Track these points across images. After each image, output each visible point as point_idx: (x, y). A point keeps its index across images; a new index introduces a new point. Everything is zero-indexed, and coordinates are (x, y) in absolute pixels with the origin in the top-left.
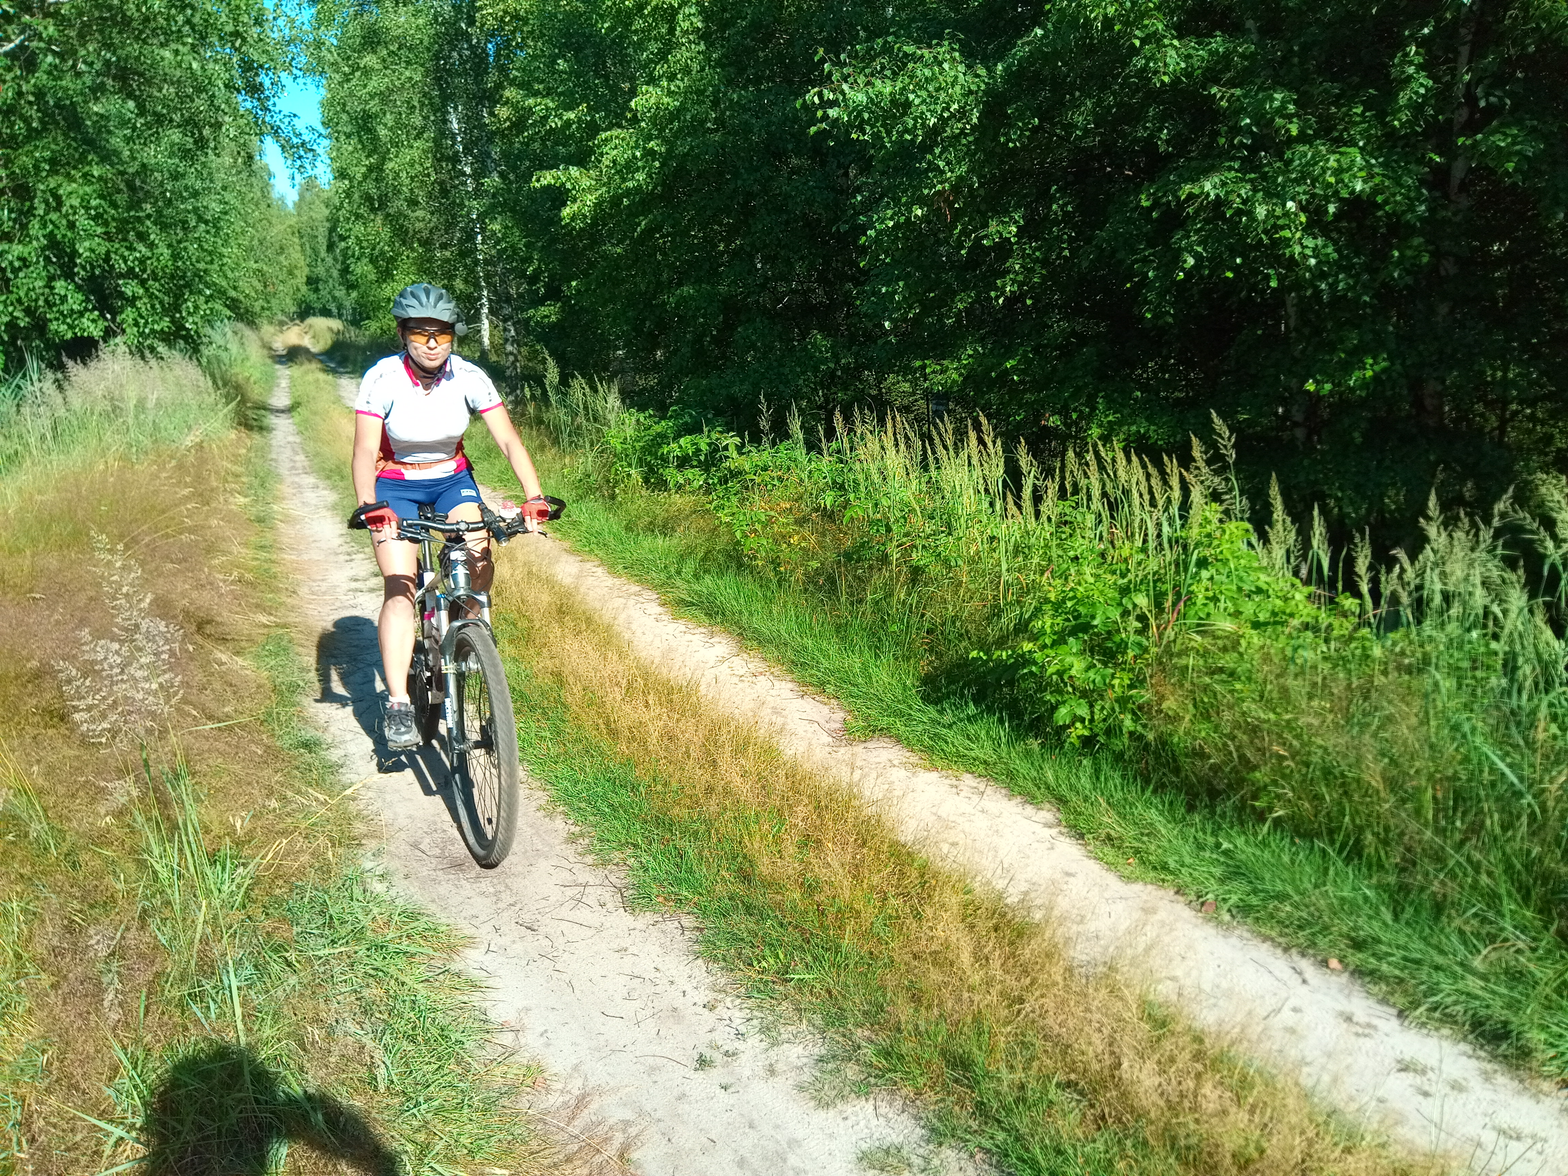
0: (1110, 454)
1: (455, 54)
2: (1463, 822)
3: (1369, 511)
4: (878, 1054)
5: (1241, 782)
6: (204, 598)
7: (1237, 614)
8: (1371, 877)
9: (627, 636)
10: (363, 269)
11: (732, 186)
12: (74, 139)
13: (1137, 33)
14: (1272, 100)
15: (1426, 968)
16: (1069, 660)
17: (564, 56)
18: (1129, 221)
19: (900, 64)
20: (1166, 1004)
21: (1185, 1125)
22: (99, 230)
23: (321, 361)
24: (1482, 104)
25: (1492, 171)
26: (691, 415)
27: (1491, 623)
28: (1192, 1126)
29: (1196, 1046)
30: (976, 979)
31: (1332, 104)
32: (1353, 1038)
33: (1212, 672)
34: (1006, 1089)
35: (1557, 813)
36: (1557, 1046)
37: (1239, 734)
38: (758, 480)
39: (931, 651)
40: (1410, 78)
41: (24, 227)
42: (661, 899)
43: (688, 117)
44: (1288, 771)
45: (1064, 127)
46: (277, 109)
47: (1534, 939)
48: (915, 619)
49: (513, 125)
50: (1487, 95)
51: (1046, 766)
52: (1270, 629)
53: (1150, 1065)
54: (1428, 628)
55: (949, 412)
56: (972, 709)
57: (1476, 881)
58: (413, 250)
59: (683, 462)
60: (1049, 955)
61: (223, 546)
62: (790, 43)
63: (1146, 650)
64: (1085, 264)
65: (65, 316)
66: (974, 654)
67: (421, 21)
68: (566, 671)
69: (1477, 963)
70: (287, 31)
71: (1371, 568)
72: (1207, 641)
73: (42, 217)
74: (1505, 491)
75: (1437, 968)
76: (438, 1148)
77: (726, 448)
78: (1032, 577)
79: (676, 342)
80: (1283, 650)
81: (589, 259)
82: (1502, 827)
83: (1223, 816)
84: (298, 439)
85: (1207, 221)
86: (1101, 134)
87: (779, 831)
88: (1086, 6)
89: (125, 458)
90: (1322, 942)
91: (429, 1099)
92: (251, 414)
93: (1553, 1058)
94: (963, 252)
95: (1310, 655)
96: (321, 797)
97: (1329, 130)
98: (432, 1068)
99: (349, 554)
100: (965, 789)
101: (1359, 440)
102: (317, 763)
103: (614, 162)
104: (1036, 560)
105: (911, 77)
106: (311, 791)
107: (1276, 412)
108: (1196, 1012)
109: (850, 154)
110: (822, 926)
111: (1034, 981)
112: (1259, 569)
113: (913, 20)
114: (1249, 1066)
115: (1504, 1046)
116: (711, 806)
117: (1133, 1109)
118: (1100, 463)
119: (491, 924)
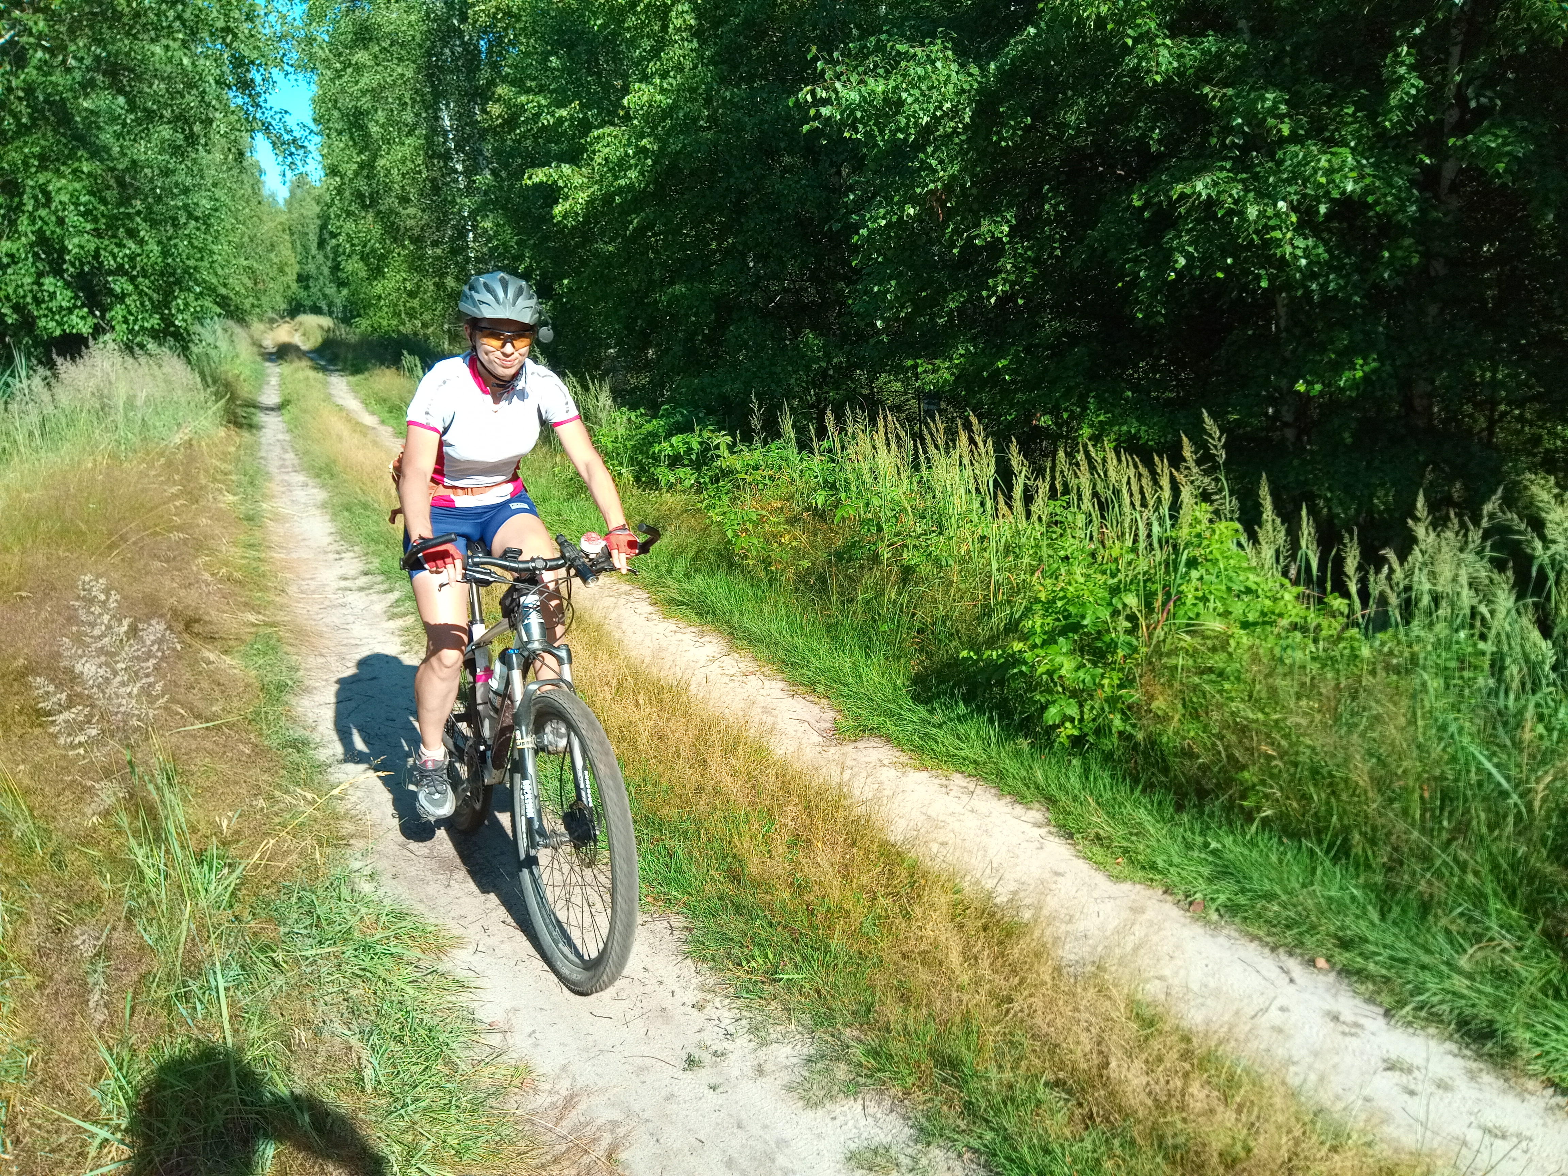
0: (1101, 454)
1: (447, 51)
2: (1449, 821)
3: (1358, 512)
4: (867, 1053)
5: (1229, 782)
6: (191, 597)
7: (1226, 614)
8: (1358, 876)
9: (617, 635)
10: (354, 266)
11: (724, 185)
12: (64, 135)
13: (1130, 32)
14: (1264, 100)
15: (1412, 967)
16: (1059, 659)
17: (556, 54)
18: (1121, 221)
19: (893, 62)
20: (1154, 1003)
21: (1173, 1124)
22: (89, 227)
23: (312, 359)
24: (1473, 104)
25: (1482, 172)
26: (682, 414)
27: (1478, 624)
28: (1180, 1125)
29: (1183, 1046)
30: (964, 979)
31: (1324, 104)
32: (1340, 1037)
33: (1201, 672)
34: (994, 1088)
35: (1543, 812)
36: (1542, 1045)
37: (1228, 734)
38: (749, 479)
39: (921, 650)
40: (1401, 79)
41: (13, 223)
42: (650, 899)
43: (681, 115)
44: (1276, 771)
45: (1057, 126)
46: (268, 106)
47: (1520, 938)
48: (905, 619)
49: (506, 122)
50: (1477, 96)
51: (1036, 766)
52: (1259, 630)
53: (1138, 1064)
54: (1416, 628)
55: (940, 412)
56: (962, 709)
57: (1462, 881)
58: (404, 247)
59: (675, 461)
60: (1038, 955)
61: (212, 544)
62: (782, 41)
63: (1135, 650)
64: (1076, 264)
65: (54, 313)
66: (964, 654)
67: (413, 18)
69: (1463, 962)
70: (278, 27)
71: (1360, 568)
72: (1196, 642)
73: (31, 214)
74: (1494, 492)
75: (1424, 967)
76: (425, 1148)
77: (717, 447)
78: (1022, 577)
79: (668, 340)
80: (1272, 649)
81: (580, 257)
82: (1489, 827)
83: (1212, 815)
84: (287, 437)
85: (1198, 221)
86: (1093, 134)
87: (769, 830)
88: (1079, 5)
89: (113, 456)
90: (1309, 941)
91: (416, 1100)
92: (240, 412)
93: (1538, 1057)
94: (955, 251)
95: (1298, 655)
96: (309, 796)
97: (1320, 130)
98: (419, 1069)
99: (338, 553)
100: (955, 788)
101: (1349, 441)
102: (305, 763)
103: (606, 159)
104: (1026, 560)
105: (904, 76)
106: (299, 790)
107: (1266, 413)
108: (1184, 1012)
109: (842, 153)
110: (811, 925)
111: (1023, 980)
112: (1248, 569)
113: (906, 18)
114: (1236, 1065)
115: (1490, 1045)
116: (700, 806)
117: (1120, 1108)
118: (1091, 463)
119: (479, 924)
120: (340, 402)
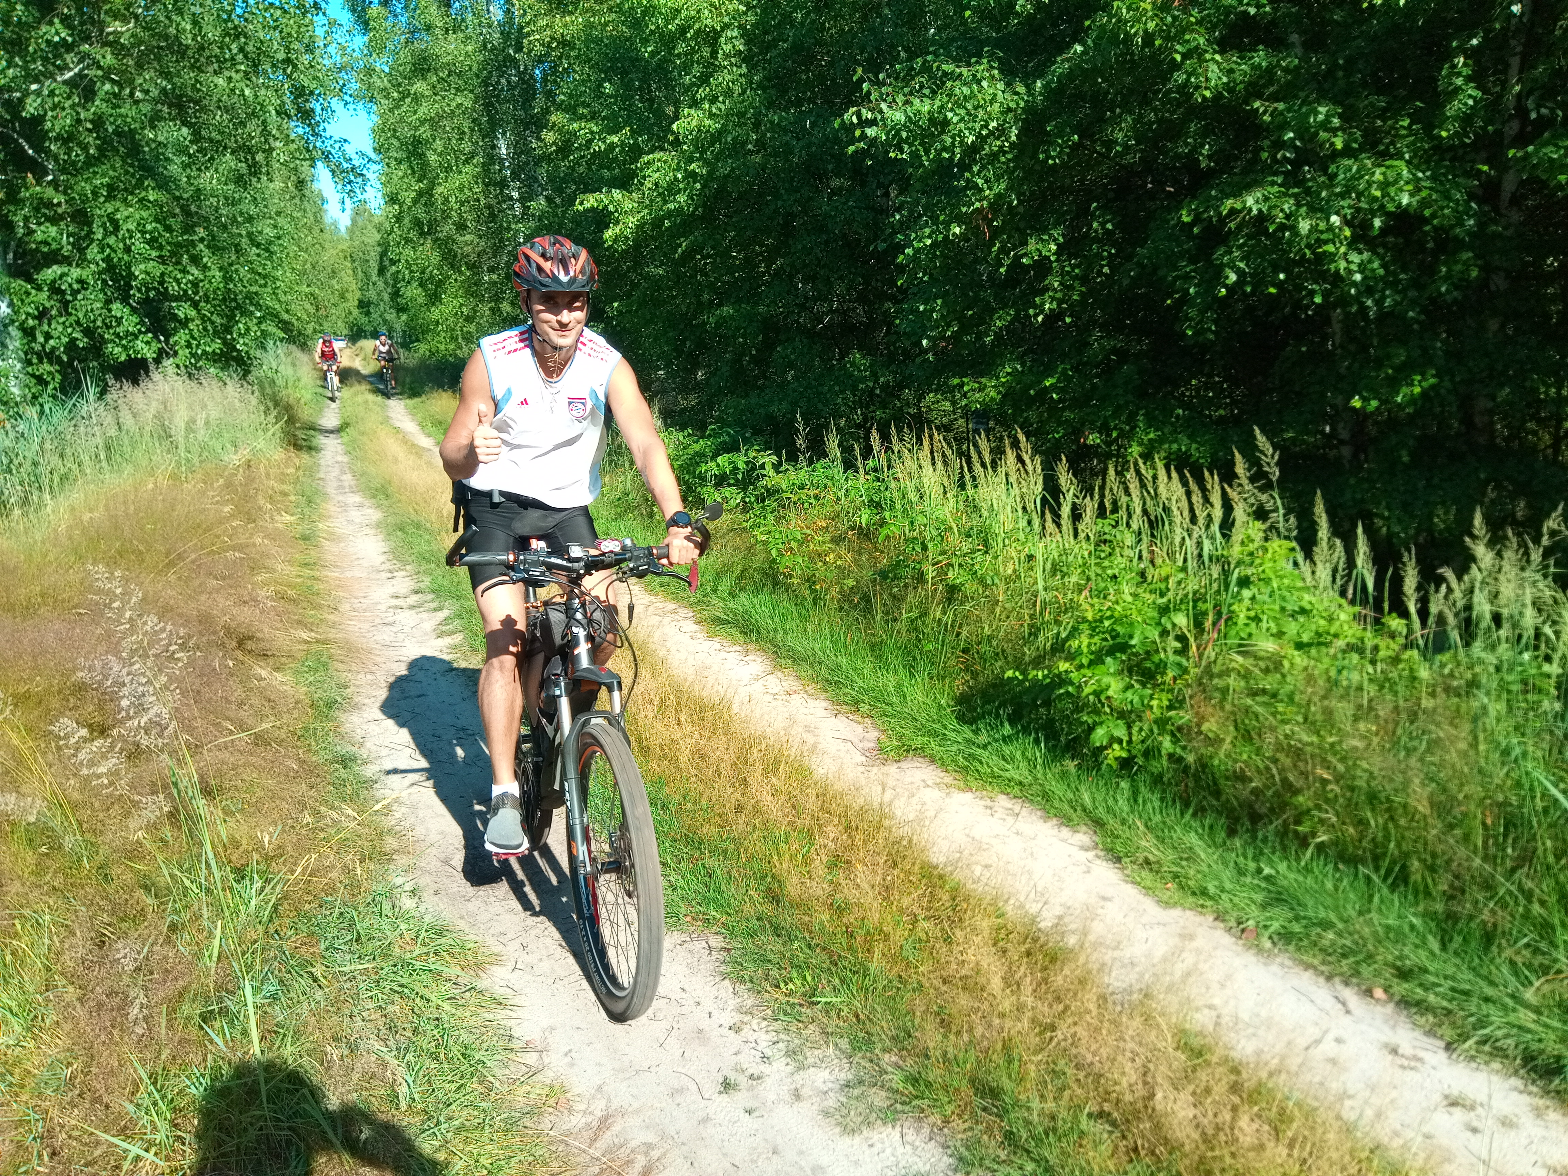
0: (1151, 472)
1: (503, 80)
2: (1514, 849)
3: (1418, 533)
4: (906, 1080)
5: (1283, 806)
6: (245, 615)
7: (1280, 634)
8: (1417, 904)
9: (662, 653)
10: (413, 292)
11: (772, 207)
12: (131, 165)
13: (1178, 47)
14: (1317, 113)
15: (1475, 1000)
16: (1106, 680)
17: (610, 80)
18: (1170, 237)
19: (938, 83)
20: (1200, 1034)
21: (1221, 1158)
22: (154, 254)
23: (371, 383)
24: (1533, 115)
25: (1544, 184)
26: (729, 434)
27: (1543, 646)
28: (1228, 1160)
29: (1233, 1077)
30: (1006, 1005)
31: (1378, 117)
32: (1400, 1071)
33: (1253, 694)
34: (1036, 1118)
37: (1281, 756)
38: (794, 498)
39: (967, 670)
40: (1458, 90)
41: (82, 251)
42: (689, 919)
43: (729, 139)
44: (1331, 796)
45: (1104, 144)
46: (328, 134)
48: (950, 638)
49: (559, 150)
50: (1538, 107)
51: (1083, 788)
52: (1313, 651)
53: (1185, 1096)
54: (1477, 649)
55: (988, 431)
56: (1007, 729)
57: (1528, 910)
58: (461, 273)
59: (721, 481)
60: (1082, 982)
61: (269, 563)
62: (831, 64)
63: (1185, 671)
64: (1126, 282)
65: (121, 338)
66: (1009, 673)
67: (470, 48)
69: (1529, 995)
70: (338, 58)
71: (1419, 588)
72: (1249, 662)
73: (100, 242)
74: (1555, 508)
75: (1487, 1000)
76: (457, 1167)
77: (763, 466)
78: (1069, 596)
79: (716, 362)
80: (1327, 671)
81: (632, 281)
82: (1555, 855)
83: (1265, 840)
84: (345, 459)
85: (1249, 237)
86: (1142, 151)
87: (808, 851)
88: (1127, 22)
89: (174, 477)
90: (1365, 970)
91: (449, 1119)
92: (300, 434)
94: (1002, 270)
95: (1355, 677)
97: (1374, 144)
98: (454, 1087)
99: (390, 572)
100: (1000, 810)
101: (1406, 459)
102: (351, 778)
103: (656, 184)
104: (1074, 579)
105: (950, 96)
106: (343, 806)
107: (1323, 431)
108: (1234, 1042)
109: (889, 174)
110: (850, 948)
111: (1067, 1008)
112: (1302, 589)
113: (954, 39)
114: (1288, 1098)
115: (1557, 1081)
116: (740, 825)
117: (1166, 1141)
118: (1141, 481)
119: (518, 941)
120: (398, 424)
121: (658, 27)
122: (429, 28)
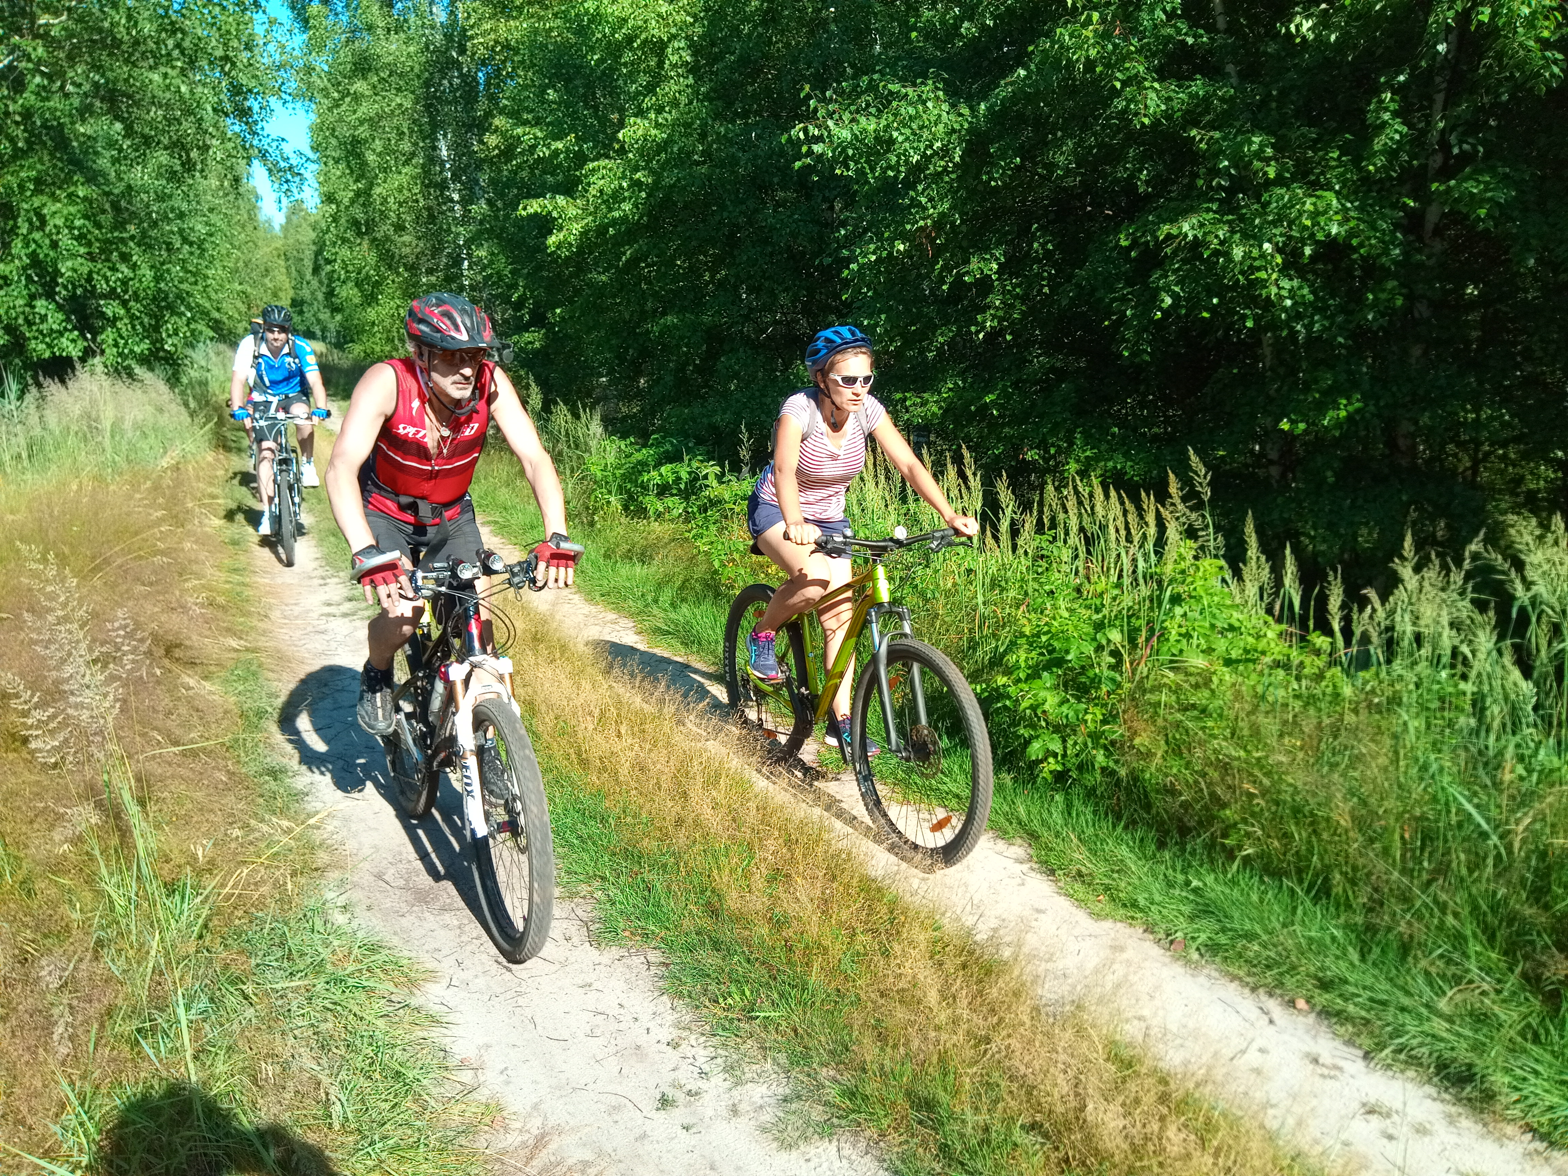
0: (1087, 489)
1: (445, 82)
2: (1430, 862)
3: (1342, 551)
4: (843, 1094)
5: (1211, 819)
6: (174, 622)
7: (1209, 651)
8: (1338, 916)
10: (348, 292)
11: (718, 218)
12: (60, 159)
13: (1118, 75)
14: (1251, 143)
15: (1391, 1009)
16: (1043, 694)
17: (554, 87)
18: (1108, 260)
19: (885, 101)
20: (1130, 1045)
21: (1149, 1168)
22: (82, 250)
24: (1456, 151)
25: (1465, 217)
26: (672, 443)
27: (1459, 664)
28: (1156, 1170)
29: (1161, 1088)
30: (942, 1017)
31: (1309, 148)
32: (1321, 1080)
33: (1184, 709)
34: (969, 1129)
35: (1523, 854)
36: (1520, 1090)
37: (1210, 771)
38: (737, 509)
40: (1384, 124)
41: (6, 246)
42: (627, 934)
43: (675, 149)
44: (1257, 809)
45: (1045, 166)
46: (265, 134)
47: (1499, 981)
49: (502, 153)
50: (1460, 143)
51: (1018, 801)
52: (1241, 668)
53: (1115, 1108)
54: (1398, 666)
55: (929, 445)
57: (1442, 922)
58: (398, 274)
59: (663, 490)
60: (1017, 994)
61: (196, 569)
62: (776, 78)
63: (1119, 686)
64: (1064, 302)
65: (44, 336)
67: (412, 49)
68: (538, 700)
69: (1442, 1005)
70: (277, 57)
71: (1343, 607)
72: (1181, 677)
73: (25, 236)
74: (1476, 534)
75: (1403, 1009)
77: (706, 477)
78: (1007, 611)
79: (659, 370)
80: (1254, 687)
81: (574, 287)
82: (1468, 868)
83: (1193, 853)
85: (1184, 261)
86: (1082, 174)
87: (748, 865)
88: (1069, 48)
89: (99, 478)
90: (1289, 982)
91: (384, 1138)
92: (229, 435)
93: (1517, 1102)
94: (945, 287)
95: (1281, 693)
96: (285, 823)
97: (1306, 174)
98: (387, 1106)
99: (323, 578)
101: (1331, 480)
102: (282, 791)
103: (601, 191)
104: (1012, 594)
105: (895, 115)
106: (274, 820)
107: (1253, 449)
108: (1163, 1054)
109: (834, 189)
110: (789, 962)
111: (1001, 1020)
112: (1232, 606)
113: (899, 58)
114: (1214, 1108)
115: (1468, 1089)
116: (681, 839)
117: (1097, 1152)
118: (1078, 498)
119: (453, 957)
121: (604, 36)
122: (370, 28)
